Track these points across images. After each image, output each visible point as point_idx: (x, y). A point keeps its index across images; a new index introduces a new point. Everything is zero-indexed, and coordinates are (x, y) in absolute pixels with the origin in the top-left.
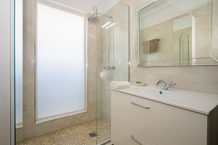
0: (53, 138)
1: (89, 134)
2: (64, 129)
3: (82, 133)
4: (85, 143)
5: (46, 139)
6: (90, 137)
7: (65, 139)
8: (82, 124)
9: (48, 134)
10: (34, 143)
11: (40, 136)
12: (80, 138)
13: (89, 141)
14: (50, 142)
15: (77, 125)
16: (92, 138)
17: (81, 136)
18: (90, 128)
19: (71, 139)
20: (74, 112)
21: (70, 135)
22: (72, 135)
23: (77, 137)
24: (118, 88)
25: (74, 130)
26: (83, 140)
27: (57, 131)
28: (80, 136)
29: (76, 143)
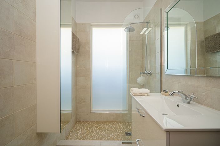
0: (100, 126)
1: (125, 132)
2: (109, 122)
3: (120, 129)
4: (119, 137)
5: (96, 125)
6: (125, 135)
7: (106, 129)
8: (124, 122)
9: (98, 122)
10: (89, 125)
11: (93, 122)
12: (117, 133)
13: (123, 137)
14: (97, 128)
15: (119, 122)
16: (126, 136)
17: (119, 131)
18: (129, 128)
19: (110, 131)
20: (117, 110)
21: (111, 128)
22: (113, 128)
23: (115, 131)
24: (134, 94)
25: (115, 125)
26: (119, 135)
27: (104, 122)
28: (117, 131)
29: (113, 135)
